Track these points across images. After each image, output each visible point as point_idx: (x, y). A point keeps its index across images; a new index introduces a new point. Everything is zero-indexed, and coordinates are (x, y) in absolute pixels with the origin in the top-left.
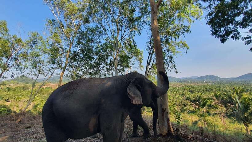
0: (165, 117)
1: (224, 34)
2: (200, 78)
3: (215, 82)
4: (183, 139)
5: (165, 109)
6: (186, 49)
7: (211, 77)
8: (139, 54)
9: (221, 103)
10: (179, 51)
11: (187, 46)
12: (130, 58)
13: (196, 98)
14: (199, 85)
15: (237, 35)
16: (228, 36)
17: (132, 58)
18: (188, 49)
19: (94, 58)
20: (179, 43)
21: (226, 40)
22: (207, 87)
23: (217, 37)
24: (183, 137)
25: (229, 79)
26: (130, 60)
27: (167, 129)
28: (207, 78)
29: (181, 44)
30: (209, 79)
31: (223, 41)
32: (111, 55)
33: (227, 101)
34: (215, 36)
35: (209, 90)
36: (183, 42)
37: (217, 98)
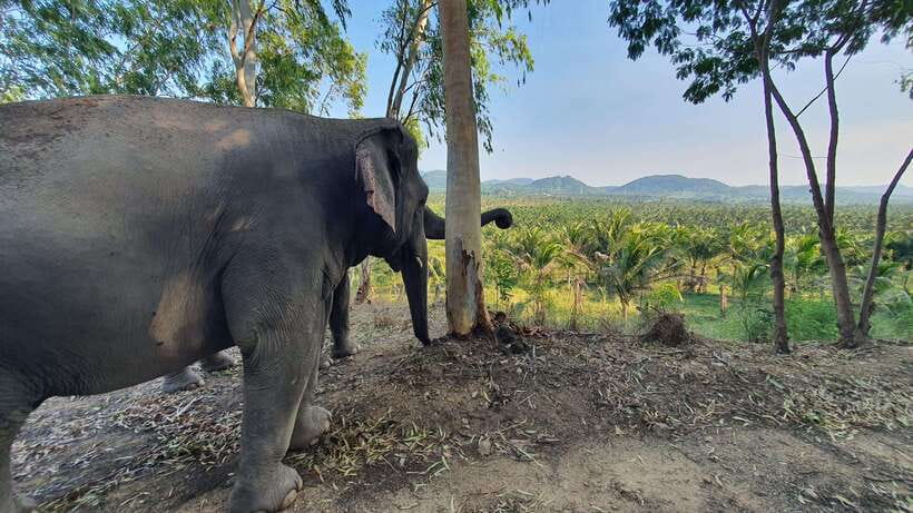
0: (469, 281)
1: (641, 25)
2: (538, 183)
3: (573, 198)
4: (516, 337)
5: (473, 253)
6: (522, 65)
7: (567, 181)
8: (352, 64)
9: (581, 251)
10: (498, 76)
11: (528, 58)
12: (309, 76)
13: (524, 243)
14: (533, 204)
15: (670, 38)
16: (649, 36)
17: (319, 76)
18: (530, 67)
19: (109, 50)
20: (505, 40)
21: (642, 49)
22: (553, 212)
23: (622, 35)
24: (517, 334)
25: (604, 191)
26: (312, 86)
27: (473, 315)
28: (555, 187)
29: (509, 46)
30: (559, 189)
31: (635, 51)
32: (214, 45)
33: (592, 246)
34: (618, 27)
35: (555, 220)
36: (516, 39)
37: (573, 241)
